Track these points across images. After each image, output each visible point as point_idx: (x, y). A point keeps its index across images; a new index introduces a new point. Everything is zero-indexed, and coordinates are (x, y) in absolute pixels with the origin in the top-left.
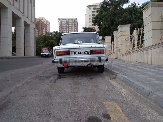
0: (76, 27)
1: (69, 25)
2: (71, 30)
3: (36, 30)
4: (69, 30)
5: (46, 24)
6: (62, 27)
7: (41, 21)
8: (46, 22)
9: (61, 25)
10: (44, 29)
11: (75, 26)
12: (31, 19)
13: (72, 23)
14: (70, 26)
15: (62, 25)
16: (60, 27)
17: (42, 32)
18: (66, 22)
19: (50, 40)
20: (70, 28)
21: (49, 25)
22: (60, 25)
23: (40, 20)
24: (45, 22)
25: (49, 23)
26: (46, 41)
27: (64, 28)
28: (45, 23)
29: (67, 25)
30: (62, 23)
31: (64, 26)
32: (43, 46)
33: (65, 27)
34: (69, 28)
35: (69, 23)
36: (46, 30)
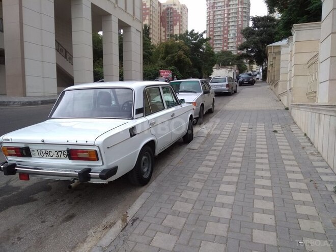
0: (245, 12)
1: (229, 10)
2: (233, 22)
3: (162, 28)
4: (229, 22)
5: (180, 13)
6: (214, 16)
7: (171, 8)
8: (181, 9)
9: (212, 12)
10: (176, 24)
11: (242, 12)
12: (134, 13)
13: (236, 5)
14: (232, 13)
15: (214, 12)
16: (210, 16)
17: (172, 31)
18: (223, 4)
19: (176, 52)
20: (231, 16)
21: (187, 15)
22: (210, 12)
23: (169, 6)
24: (178, 8)
25: (186, 10)
26: (169, 55)
27: (217, 19)
28: (179, 11)
29: (226, 11)
30: (213, 7)
31: (220, 12)
32: (161, 66)
33: (220, 15)
34: (229, 18)
35: (230, 5)
36: (180, 25)
